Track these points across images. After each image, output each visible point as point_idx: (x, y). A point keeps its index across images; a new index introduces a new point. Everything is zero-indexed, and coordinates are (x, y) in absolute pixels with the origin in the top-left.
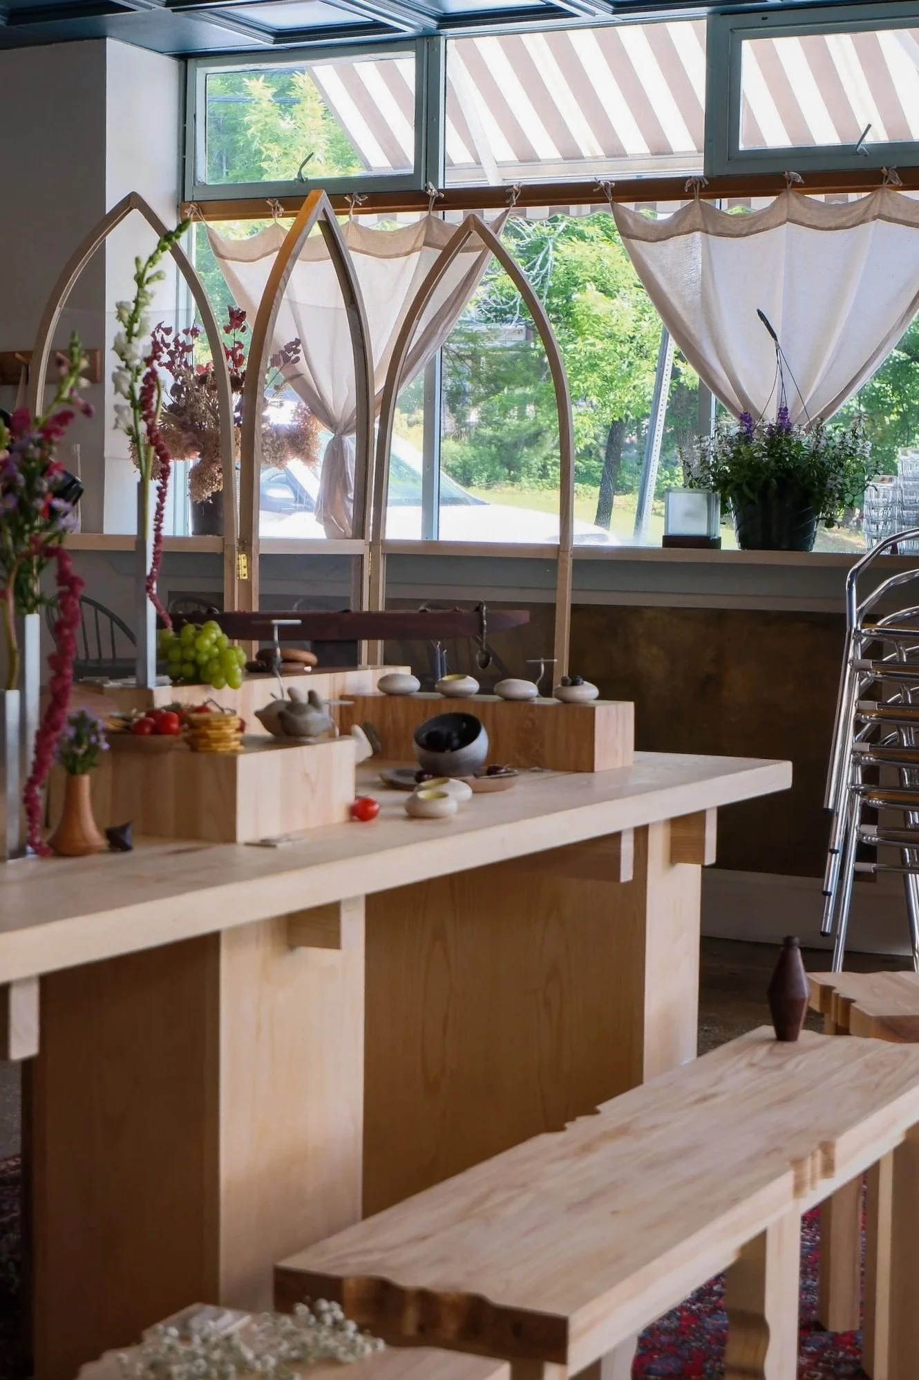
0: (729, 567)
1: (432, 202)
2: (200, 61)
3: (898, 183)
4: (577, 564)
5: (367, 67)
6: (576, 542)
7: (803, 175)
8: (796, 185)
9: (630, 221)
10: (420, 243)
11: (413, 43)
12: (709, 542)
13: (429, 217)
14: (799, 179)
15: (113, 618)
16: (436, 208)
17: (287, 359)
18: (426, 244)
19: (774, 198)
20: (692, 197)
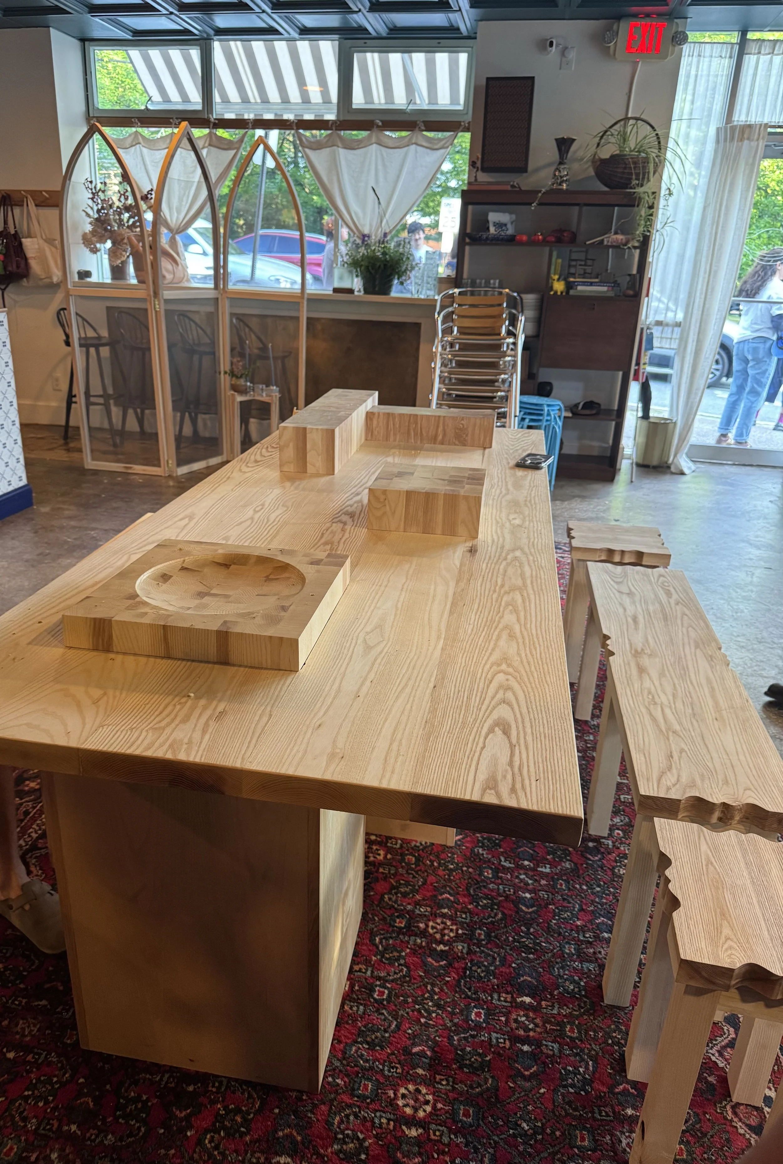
0: (359, 303)
1: (211, 125)
2: (92, 43)
3: (423, 128)
4: (309, 300)
5: (175, 54)
6: (308, 291)
7: (382, 121)
8: (378, 126)
9: (304, 140)
10: (207, 145)
11: (198, 42)
12: (350, 291)
13: (210, 133)
14: (380, 124)
15: (84, 319)
16: (213, 128)
17: (147, 198)
18: (210, 145)
19: (368, 132)
20: (331, 129)
